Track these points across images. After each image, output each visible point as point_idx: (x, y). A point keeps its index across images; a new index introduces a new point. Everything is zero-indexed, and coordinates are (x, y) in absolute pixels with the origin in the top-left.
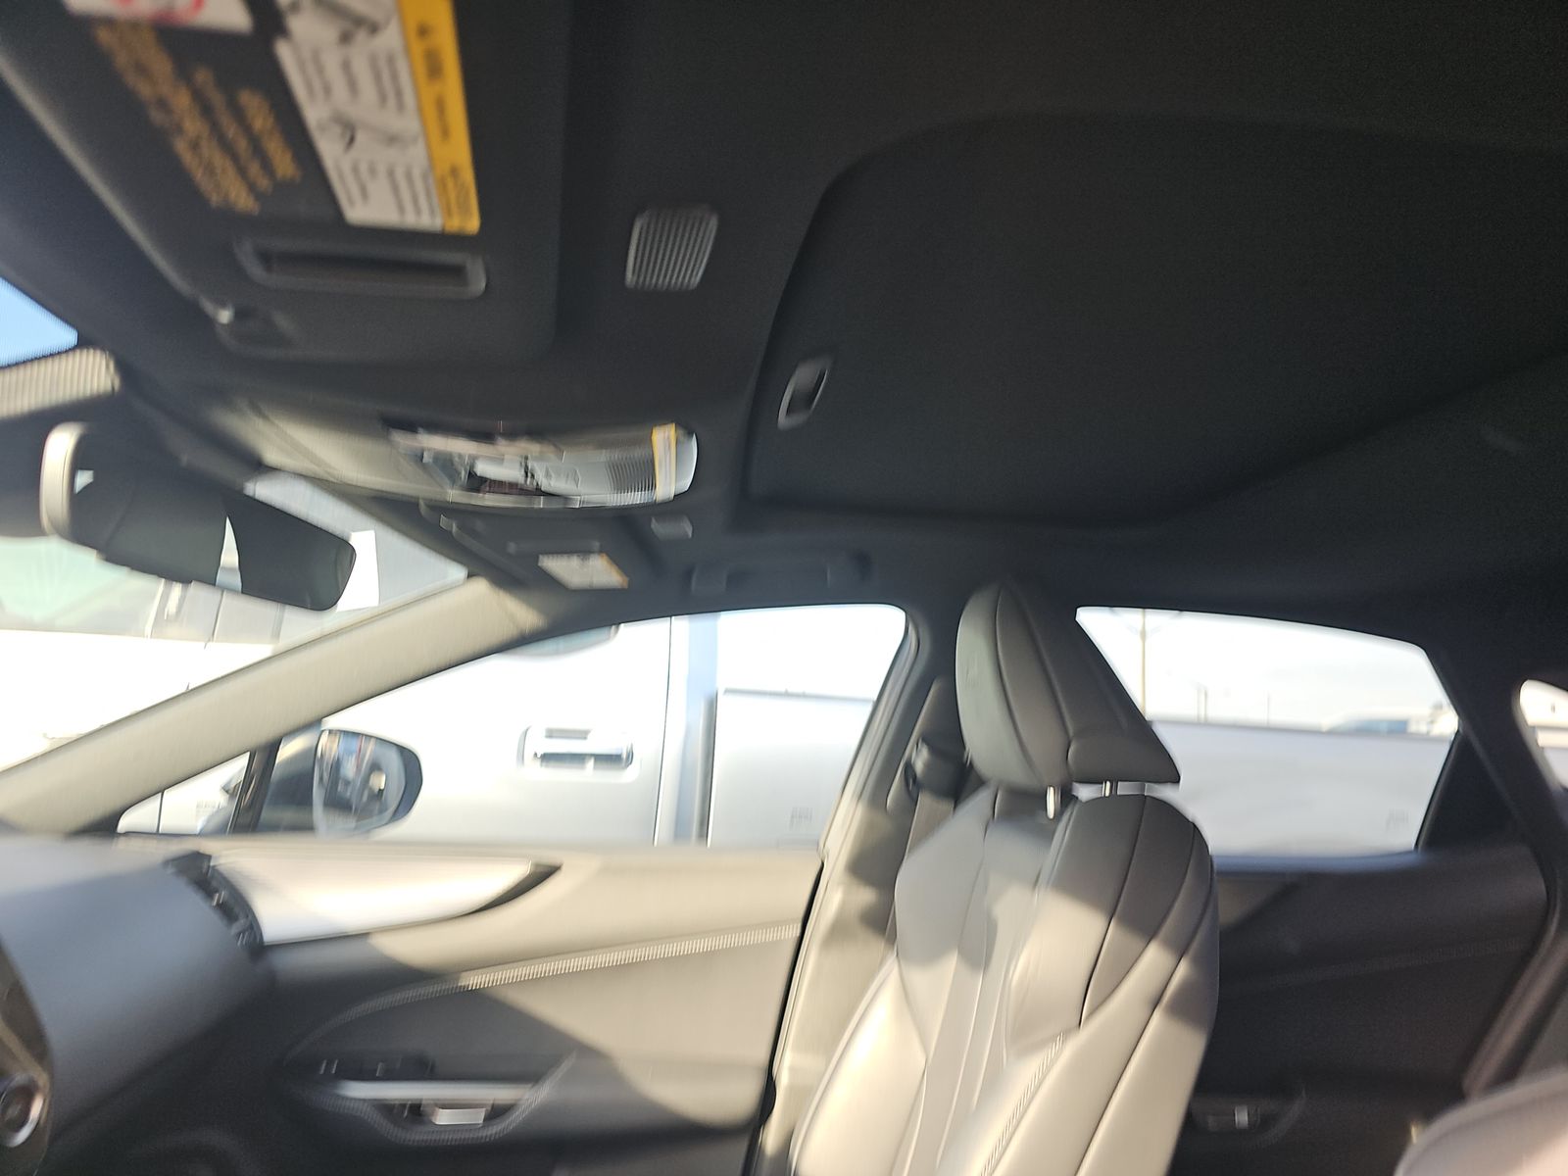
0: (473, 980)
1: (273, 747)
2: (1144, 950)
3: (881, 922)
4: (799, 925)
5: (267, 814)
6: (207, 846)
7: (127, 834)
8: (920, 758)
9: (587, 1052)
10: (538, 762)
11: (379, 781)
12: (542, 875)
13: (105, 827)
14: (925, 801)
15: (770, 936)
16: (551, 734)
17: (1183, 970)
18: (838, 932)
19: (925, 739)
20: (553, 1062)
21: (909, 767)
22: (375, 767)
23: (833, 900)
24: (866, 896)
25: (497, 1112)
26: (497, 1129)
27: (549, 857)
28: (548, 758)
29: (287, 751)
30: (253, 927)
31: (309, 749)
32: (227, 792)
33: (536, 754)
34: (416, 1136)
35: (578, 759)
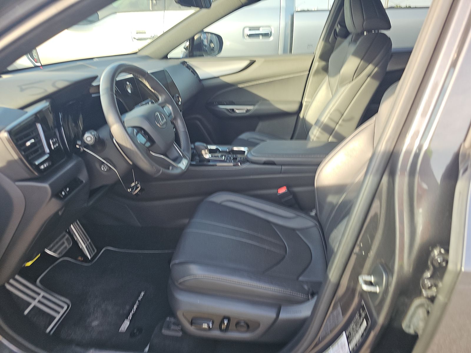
0: (240, 86)
1: (193, 38)
2: (368, 65)
3: (326, 69)
4: (308, 71)
5: (195, 53)
6: (186, 60)
7: (170, 58)
8: (338, 28)
9: (264, 100)
10: (248, 37)
11: (212, 45)
12: (252, 63)
13: (165, 57)
14: (339, 39)
15: (302, 74)
16: (251, 29)
17: (376, 69)
18: (317, 72)
19: (339, 23)
20: (257, 102)
21: (335, 30)
22: (211, 42)
23: (316, 65)
24: (323, 63)
25: (248, 111)
26: (248, 114)
27: (254, 59)
28: (250, 36)
29: (196, 38)
30: (198, 76)
31: (200, 37)
32: (185, 49)
33: (247, 35)
34: (233, 115)
35: (258, 35)
